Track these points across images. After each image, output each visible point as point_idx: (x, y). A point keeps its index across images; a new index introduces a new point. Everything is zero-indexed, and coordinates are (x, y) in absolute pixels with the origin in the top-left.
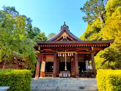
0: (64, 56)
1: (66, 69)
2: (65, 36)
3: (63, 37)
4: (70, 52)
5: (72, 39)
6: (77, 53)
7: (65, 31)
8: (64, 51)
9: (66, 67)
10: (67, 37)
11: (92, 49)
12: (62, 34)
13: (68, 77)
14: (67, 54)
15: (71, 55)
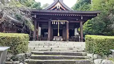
0: (57, 24)
1: (59, 35)
2: (58, 6)
3: (56, 7)
4: (63, 21)
5: (65, 9)
6: (68, 22)
7: (58, 1)
8: (58, 20)
9: (58, 33)
10: (60, 7)
11: (82, 19)
12: (56, 4)
13: (60, 41)
14: (60, 23)
15: (63, 24)
